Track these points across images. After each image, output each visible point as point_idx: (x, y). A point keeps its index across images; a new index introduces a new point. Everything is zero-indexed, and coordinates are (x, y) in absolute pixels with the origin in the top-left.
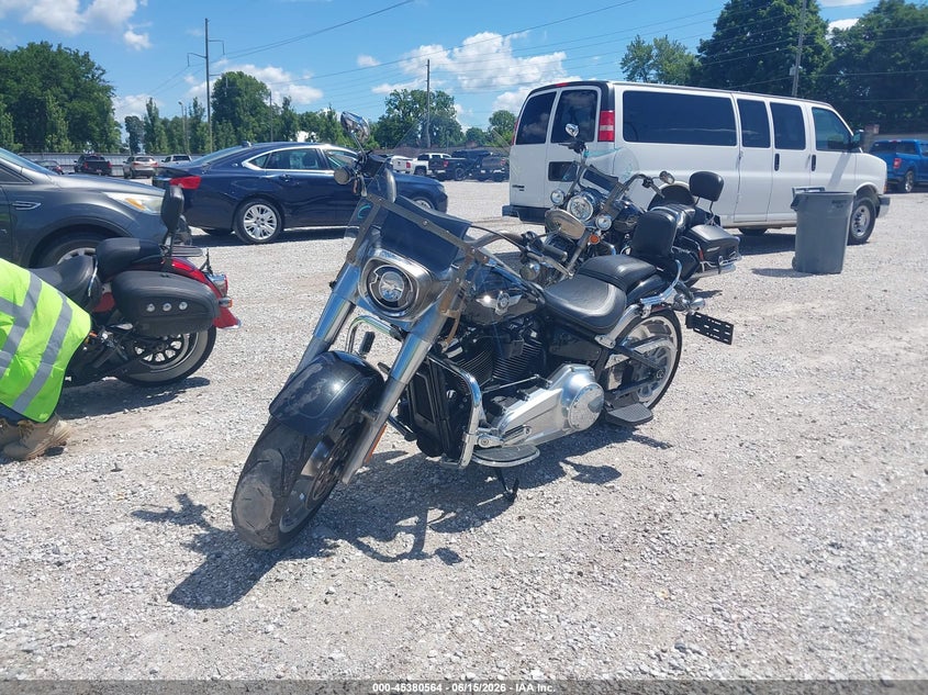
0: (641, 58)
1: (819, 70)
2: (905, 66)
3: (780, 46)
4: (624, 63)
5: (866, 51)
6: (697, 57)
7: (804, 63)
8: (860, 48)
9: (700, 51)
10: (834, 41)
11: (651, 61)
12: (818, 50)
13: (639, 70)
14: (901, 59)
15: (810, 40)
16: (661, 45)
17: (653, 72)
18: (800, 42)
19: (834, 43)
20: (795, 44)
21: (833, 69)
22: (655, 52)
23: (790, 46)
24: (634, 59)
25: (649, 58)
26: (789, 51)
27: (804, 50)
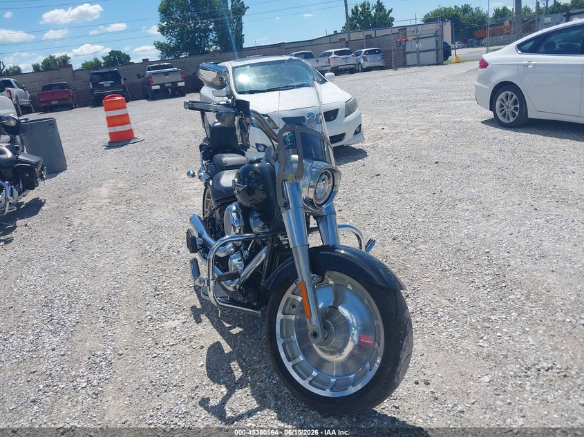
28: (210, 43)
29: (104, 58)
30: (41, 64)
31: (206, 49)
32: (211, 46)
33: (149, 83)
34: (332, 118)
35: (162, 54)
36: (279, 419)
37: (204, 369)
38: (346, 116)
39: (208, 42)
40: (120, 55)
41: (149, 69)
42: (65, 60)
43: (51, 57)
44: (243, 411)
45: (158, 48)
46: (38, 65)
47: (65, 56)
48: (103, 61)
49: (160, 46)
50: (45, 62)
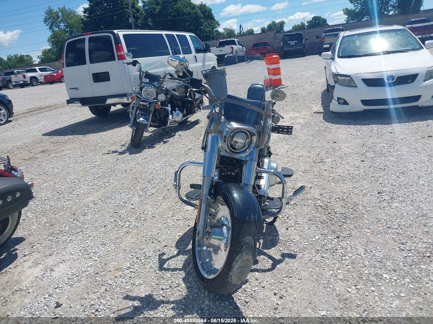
0: (54, 18)
1: (141, 19)
2: (174, 16)
3: (121, 9)
4: (45, 21)
5: (157, 10)
6: (84, 16)
7: (134, 17)
8: (155, 9)
9: (84, 12)
10: (144, 6)
11: (60, 19)
12: (138, 10)
13: (54, 24)
14: (172, 13)
15: (133, 6)
16: (63, 10)
17: (62, 24)
18: (130, 7)
19: (144, 7)
20: (128, 8)
21: (146, 19)
22: (60, 14)
23: (126, 10)
24: (50, 18)
25: (58, 17)
26: (126, 11)
27: (132, 11)
28: (389, 8)
29: (308, 22)
30: (266, 28)
31: (385, 13)
32: (391, 11)
33: (322, 43)
34: (410, 81)
35: (348, 18)
36: (183, 279)
37: (178, 238)
38: (425, 81)
39: (388, 7)
40: (319, 20)
41: (325, 32)
42: (282, 24)
43: (273, 22)
44: (172, 267)
45: (345, 14)
46: (264, 28)
47: (283, 21)
48: (307, 24)
49: (347, 12)
50: (269, 26)
